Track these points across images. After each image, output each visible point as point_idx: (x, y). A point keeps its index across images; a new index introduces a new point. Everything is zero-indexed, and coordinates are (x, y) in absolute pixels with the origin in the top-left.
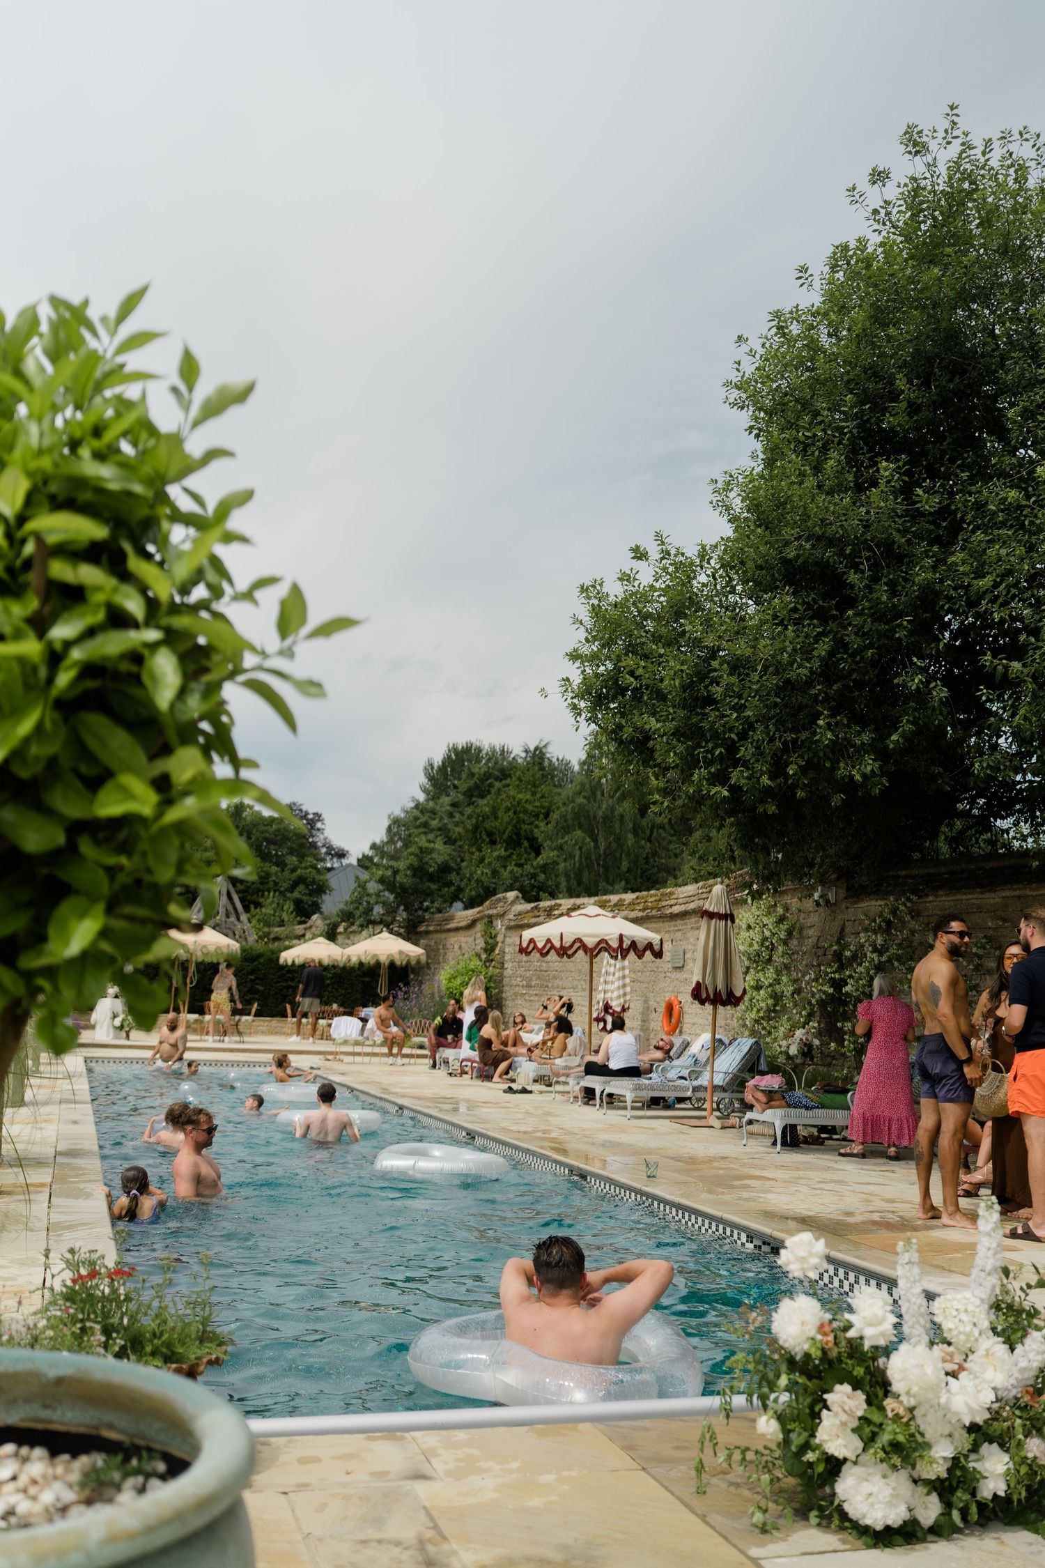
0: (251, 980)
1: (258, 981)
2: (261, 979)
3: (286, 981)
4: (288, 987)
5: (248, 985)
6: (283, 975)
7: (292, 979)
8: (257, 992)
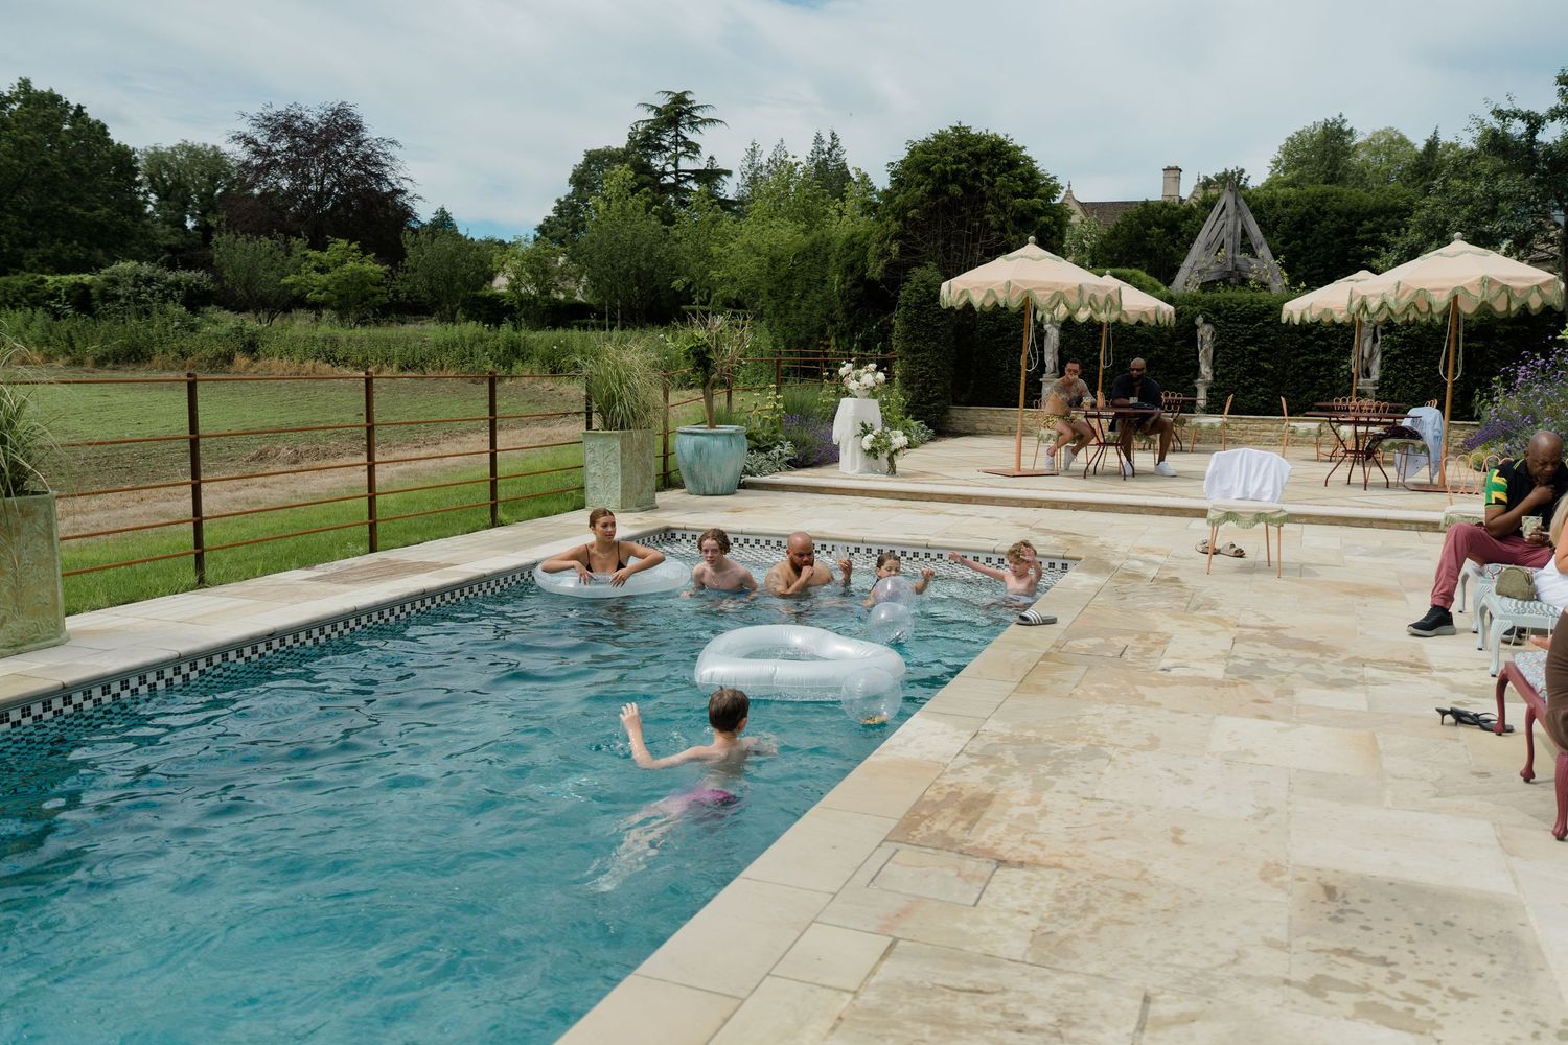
0: (1252, 353)
1: (1264, 355)
2: (1266, 350)
3: (1316, 353)
4: (1322, 363)
5: (1247, 362)
6: (1311, 342)
7: (1327, 349)
8: (1266, 371)
